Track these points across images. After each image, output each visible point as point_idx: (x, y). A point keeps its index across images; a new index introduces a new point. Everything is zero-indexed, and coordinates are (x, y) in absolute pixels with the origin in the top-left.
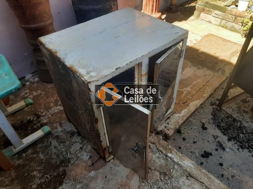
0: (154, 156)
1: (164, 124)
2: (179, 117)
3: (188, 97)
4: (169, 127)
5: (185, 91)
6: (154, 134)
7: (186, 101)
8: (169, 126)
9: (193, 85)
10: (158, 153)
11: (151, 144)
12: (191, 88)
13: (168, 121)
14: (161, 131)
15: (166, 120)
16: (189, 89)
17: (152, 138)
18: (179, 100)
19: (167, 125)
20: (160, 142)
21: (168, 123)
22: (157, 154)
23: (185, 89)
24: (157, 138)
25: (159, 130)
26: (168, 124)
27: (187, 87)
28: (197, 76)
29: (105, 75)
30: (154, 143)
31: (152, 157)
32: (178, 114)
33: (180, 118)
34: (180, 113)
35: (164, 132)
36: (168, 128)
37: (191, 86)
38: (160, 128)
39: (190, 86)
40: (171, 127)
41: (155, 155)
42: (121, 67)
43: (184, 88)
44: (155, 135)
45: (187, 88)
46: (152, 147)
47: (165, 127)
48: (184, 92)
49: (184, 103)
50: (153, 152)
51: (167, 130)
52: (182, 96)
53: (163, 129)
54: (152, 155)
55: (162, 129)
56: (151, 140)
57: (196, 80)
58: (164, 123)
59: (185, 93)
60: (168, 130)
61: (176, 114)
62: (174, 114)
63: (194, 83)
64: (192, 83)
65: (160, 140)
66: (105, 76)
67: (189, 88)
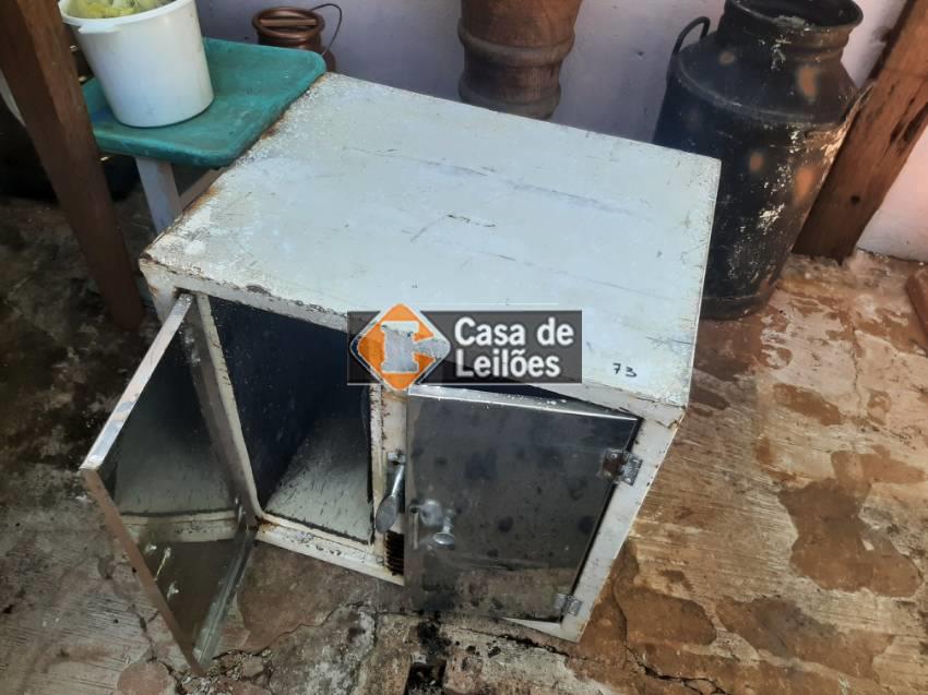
0: (325, 666)
1: (485, 639)
2: (557, 683)
3: (699, 674)
4: (481, 661)
5: (725, 647)
6: (414, 622)
7: (666, 677)
8: (486, 660)
9: (792, 670)
10: (344, 674)
11: (368, 633)
12: (765, 667)
13: (509, 645)
14: (448, 642)
15: (510, 638)
16: (751, 657)
17: (393, 624)
18: (653, 641)
19: (484, 654)
20: (391, 659)
21: (496, 651)
22: (336, 676)
23: (736, 641)
24: (404, 640)
25: (444, 634)
26: (490, 655)
27: (757, 648)
28: (871, 661)
29: (204, 276)
30: (376, 640)
31: (316, 661)
32: (570, 672)
33: (553, 687)
34: (579, 676)
35: (446, 654)
36: (472, 659)
37: (777, 662)
38: (458, 633)
39: (775, 654)
40: (484, 669)
41: (330, 670)
42: (270, 295)
43: (741, 634)
44: (411, 628)
45: (752, 648)
46: (358, 644)
47: (471, 649)
48: (714, 644)
49: (649, 671)
50: (338, 658)
51: (460, 660)
52: (685, 647)
53: (458, 643)
54: (324, 659)
55: (454, 640)
56: (384, 625)
57: (831, 666)
58: (490, 634)
59: (714, 649)
60: (465, 666)
61: (566, 662)
62: (562, 653)
63: (809, 667)
64: (803, 658)
65: (398, 655)
66: (203, 279)
67: (755, 656)
